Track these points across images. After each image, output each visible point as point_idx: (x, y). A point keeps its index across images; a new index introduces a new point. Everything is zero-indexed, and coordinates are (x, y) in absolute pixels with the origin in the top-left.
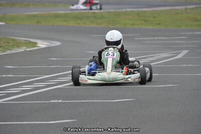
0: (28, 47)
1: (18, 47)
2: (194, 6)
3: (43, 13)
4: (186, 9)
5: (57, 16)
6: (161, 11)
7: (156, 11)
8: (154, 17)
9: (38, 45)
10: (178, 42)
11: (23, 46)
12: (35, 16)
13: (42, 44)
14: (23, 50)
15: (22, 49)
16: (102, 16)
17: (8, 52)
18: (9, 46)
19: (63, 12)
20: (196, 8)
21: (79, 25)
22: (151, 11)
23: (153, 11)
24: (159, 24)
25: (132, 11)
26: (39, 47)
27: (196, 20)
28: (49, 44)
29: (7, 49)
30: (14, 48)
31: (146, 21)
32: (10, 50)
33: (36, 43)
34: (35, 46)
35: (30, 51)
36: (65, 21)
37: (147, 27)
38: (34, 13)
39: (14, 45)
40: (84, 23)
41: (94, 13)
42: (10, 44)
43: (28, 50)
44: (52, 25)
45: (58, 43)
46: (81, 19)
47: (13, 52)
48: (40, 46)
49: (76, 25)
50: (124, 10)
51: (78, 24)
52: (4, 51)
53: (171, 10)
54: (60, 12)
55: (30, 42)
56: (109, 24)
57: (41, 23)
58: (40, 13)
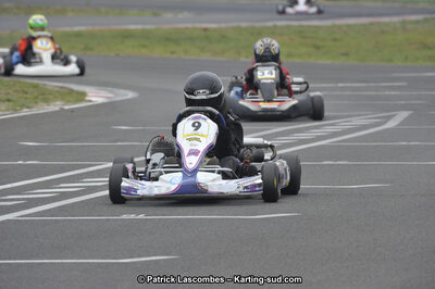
0: (68, 102)
1: (47, 101)
2: (420, 17)
3: (97, 28)
4: (403, 22)
5: (127, 36)
6: (349, 26)
7: (340, 27)
8: (335, 40)
9: (87, 98)
10: (387, 93)
11: (56, 98)
12: (79, 35)
13: (96, 96)
14: (57, 109)
15: (55, 107)
16: (224, 37)
17: (25, 112)
18: (26, 98)
19: (139, 27)
20: (426, 20)
21: (175, 56)
22: (328, 27)
23: (334, 26)
24: (346, 54)
25: (289, 27)
26: (90, 101)
27: (425, 46)
28: (110, 95)
29: (23, 106)
30: (36, 102)
31: (318, 48)
32: (28, 108)
33: (83, 94)
34: (83, 100)
35: (72, 111)
36: (144, 46)
37: (320, 61)
38: (77, 29)
39: (36, 98)
40: (186, 52)
41: (206, 30)
42: (28, 96)
43: (66, 107)
44: (117, 55)
45: (130, 95)
46: (177, 42)
47: (35, 111)
48: (93, 99)
49: (168, 55)
50: (270, 24)
51: (173, 53)
52: (16, 111)
53: (372, 24)
54: (133, 27)
55: (72, 91)
56: (239, 53)
57: (91, 49)
58: (90, 28)
